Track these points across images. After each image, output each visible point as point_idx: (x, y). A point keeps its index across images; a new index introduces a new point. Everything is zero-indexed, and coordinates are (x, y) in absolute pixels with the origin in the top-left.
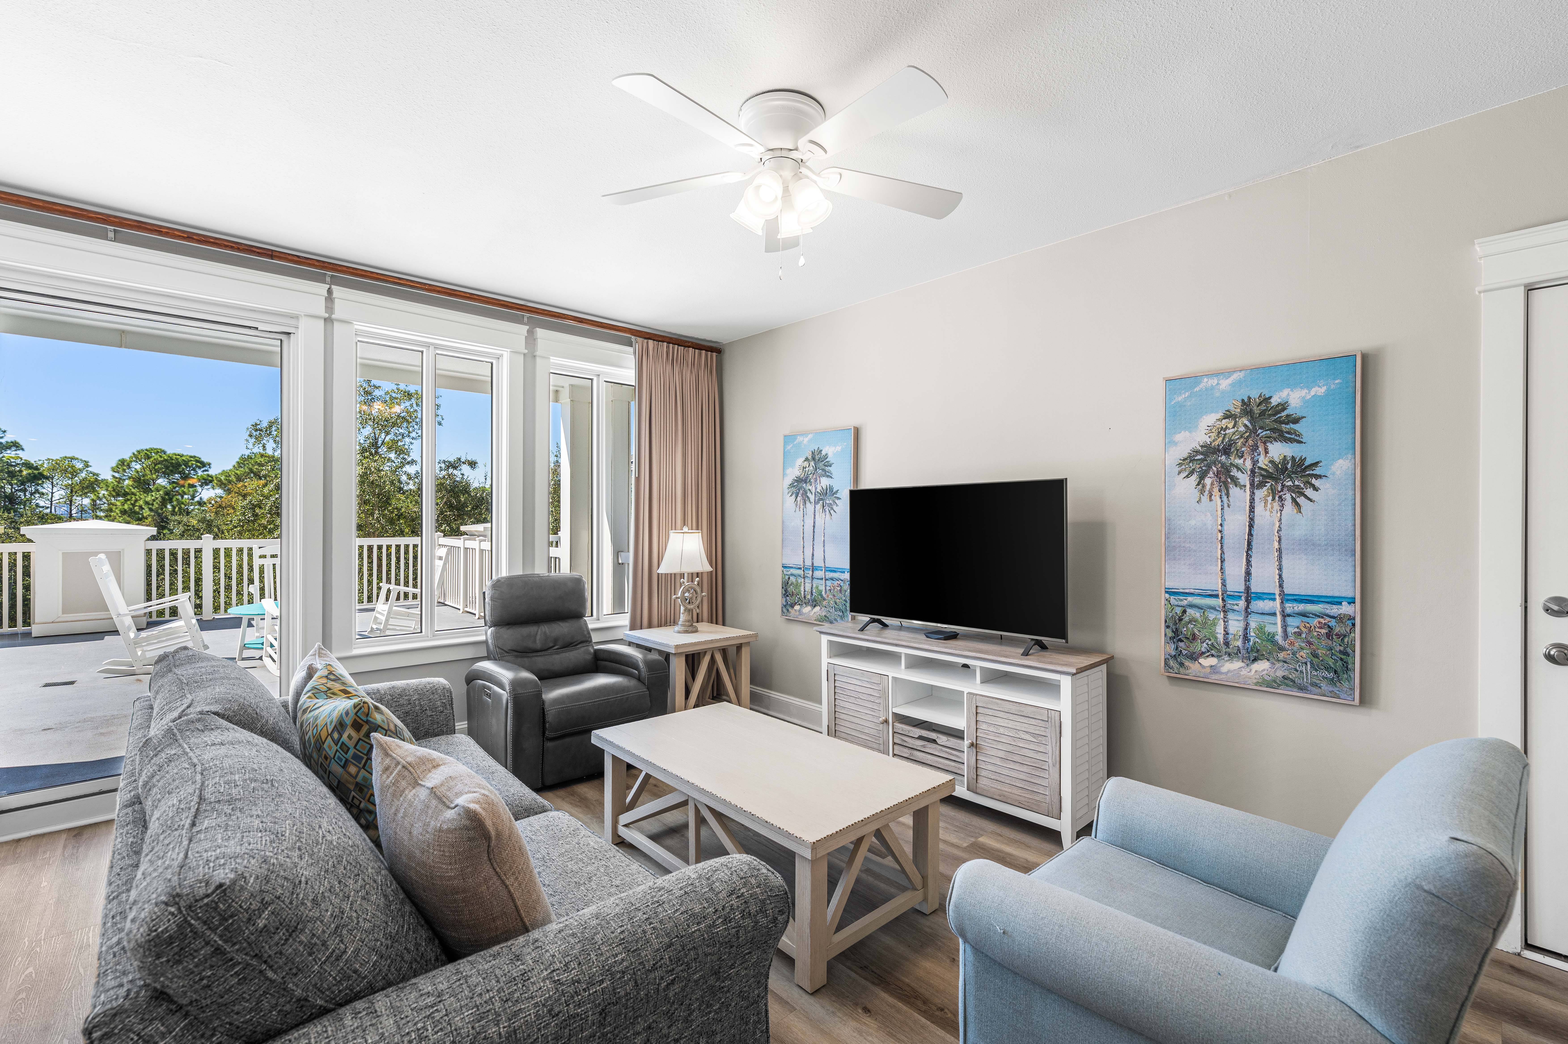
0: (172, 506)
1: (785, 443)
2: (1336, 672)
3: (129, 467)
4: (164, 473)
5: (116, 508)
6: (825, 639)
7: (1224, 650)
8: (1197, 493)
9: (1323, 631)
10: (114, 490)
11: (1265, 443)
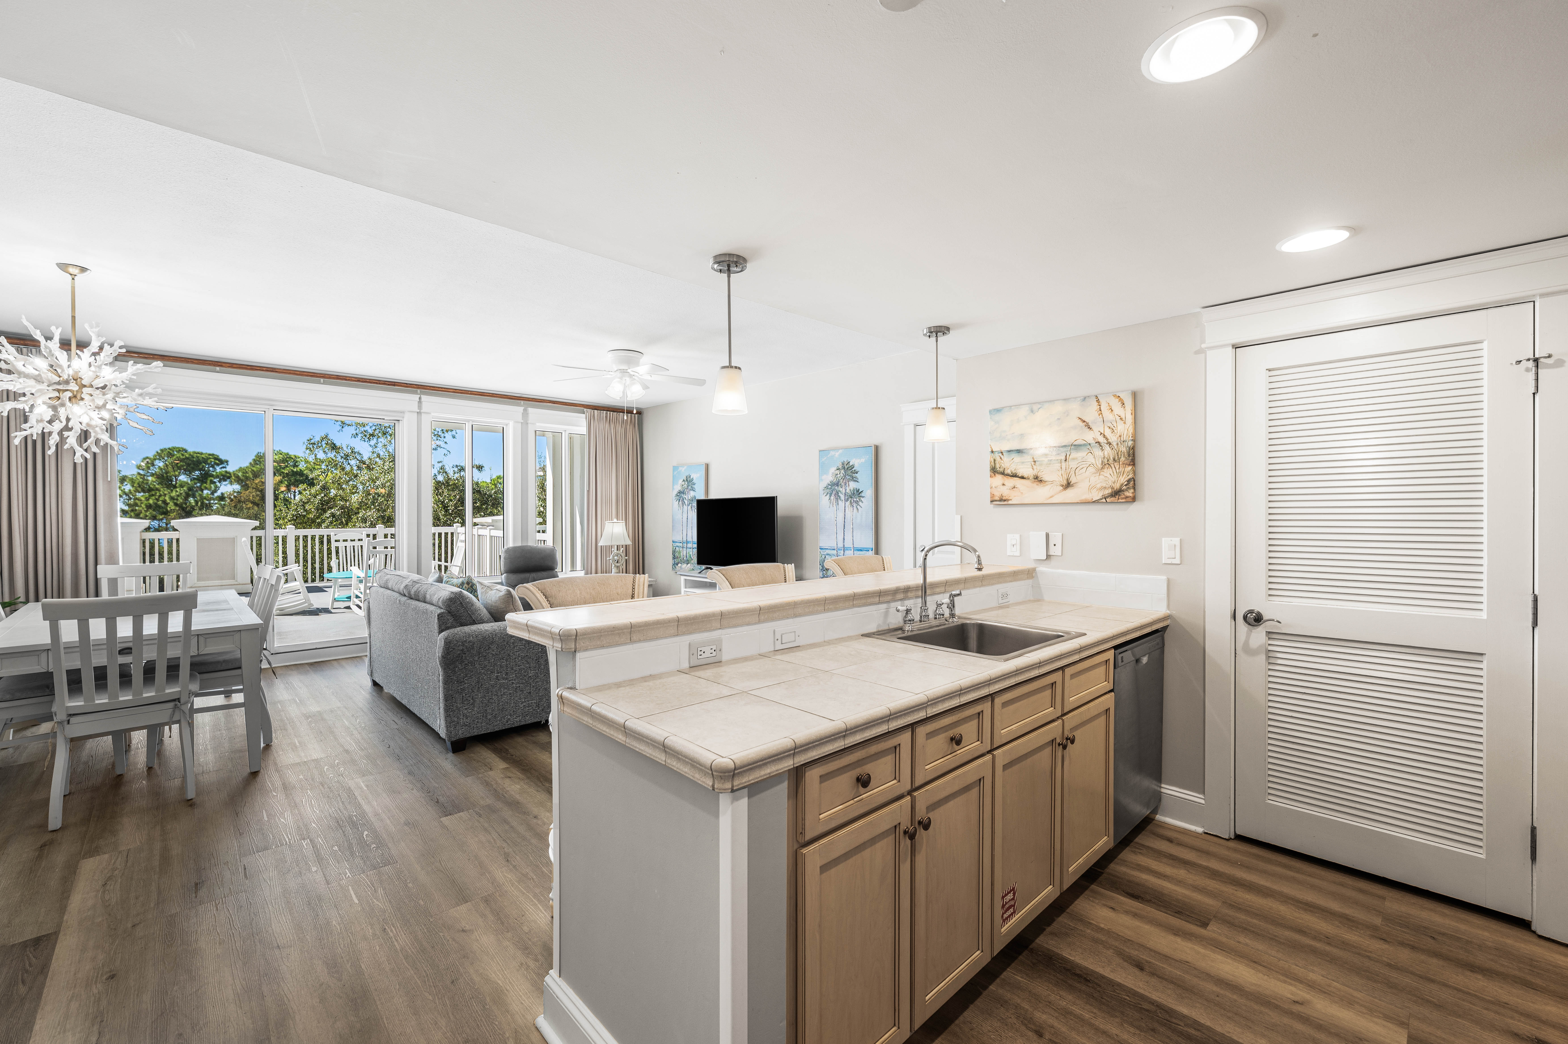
0: (195, 501)
1: (674, 471)
3: (153, 465)
4: (185, 470)
5: (142, 503)
6: (683, 578)
10: (139, 486)
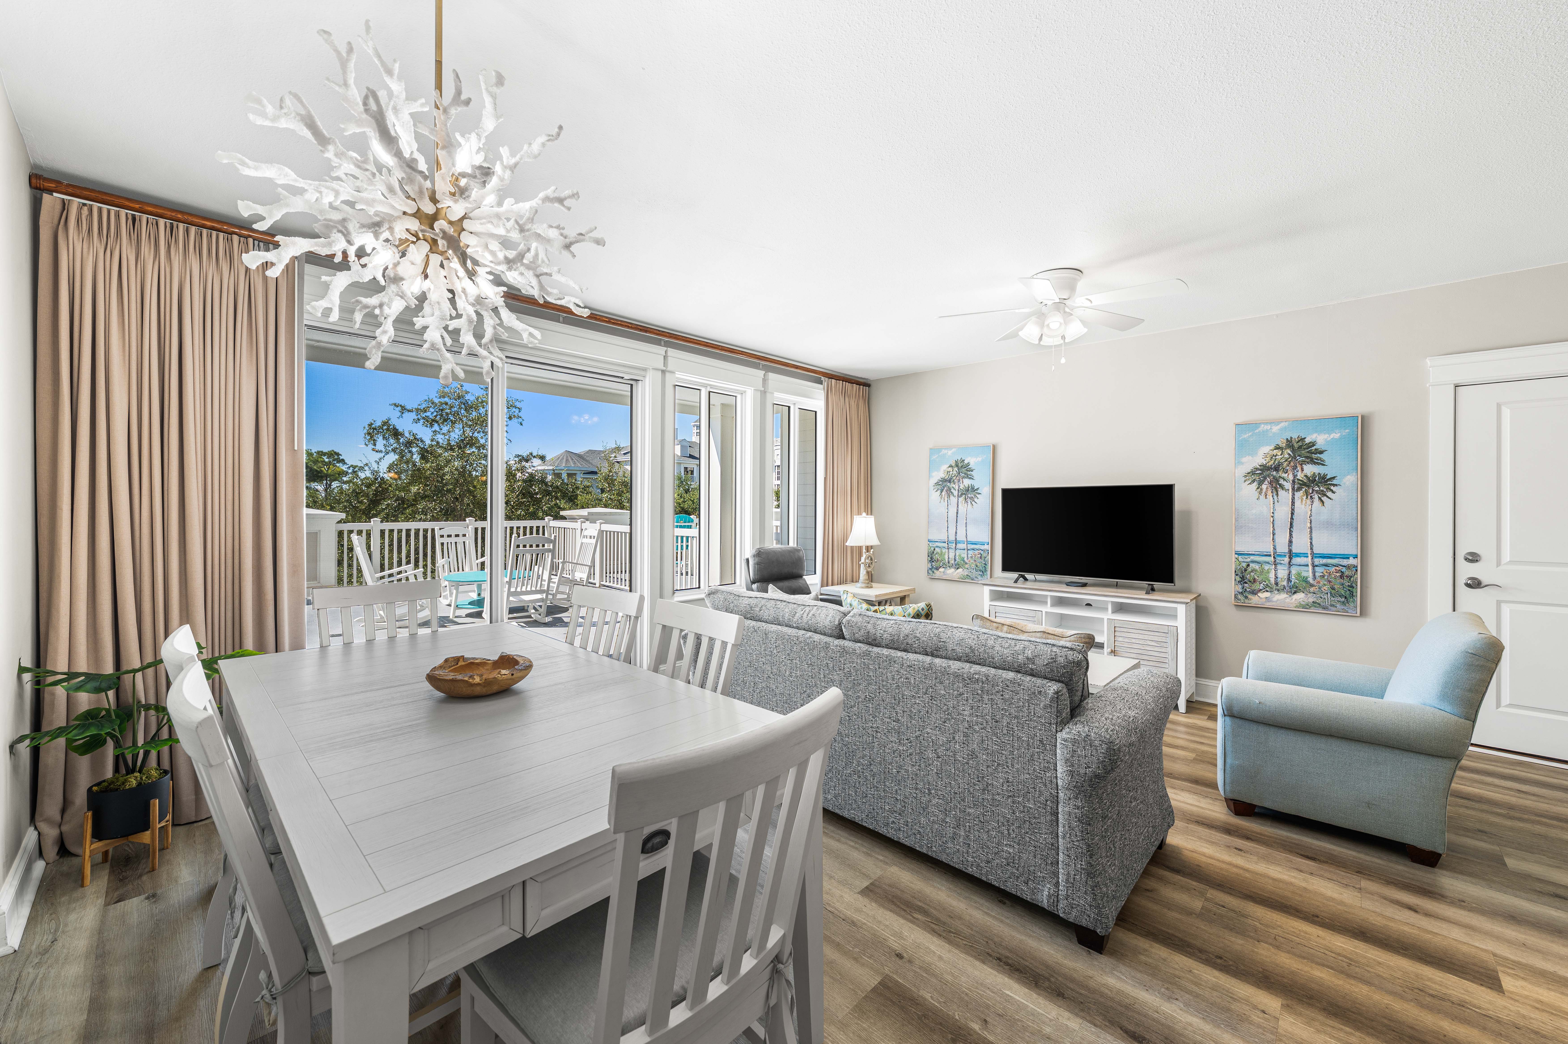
2: (1346, 597)
7: (1276, 587)
8: (1256, 494)
9: (1338, 574)
11: (1301, 465)
